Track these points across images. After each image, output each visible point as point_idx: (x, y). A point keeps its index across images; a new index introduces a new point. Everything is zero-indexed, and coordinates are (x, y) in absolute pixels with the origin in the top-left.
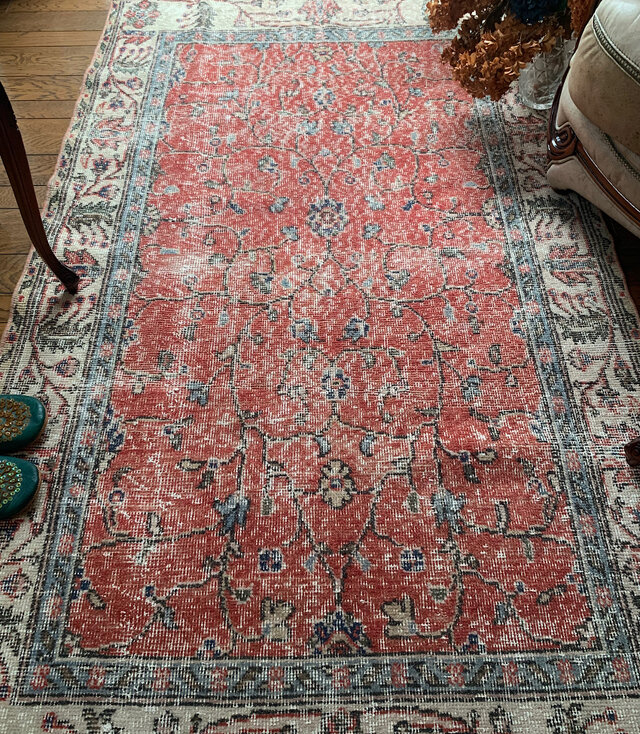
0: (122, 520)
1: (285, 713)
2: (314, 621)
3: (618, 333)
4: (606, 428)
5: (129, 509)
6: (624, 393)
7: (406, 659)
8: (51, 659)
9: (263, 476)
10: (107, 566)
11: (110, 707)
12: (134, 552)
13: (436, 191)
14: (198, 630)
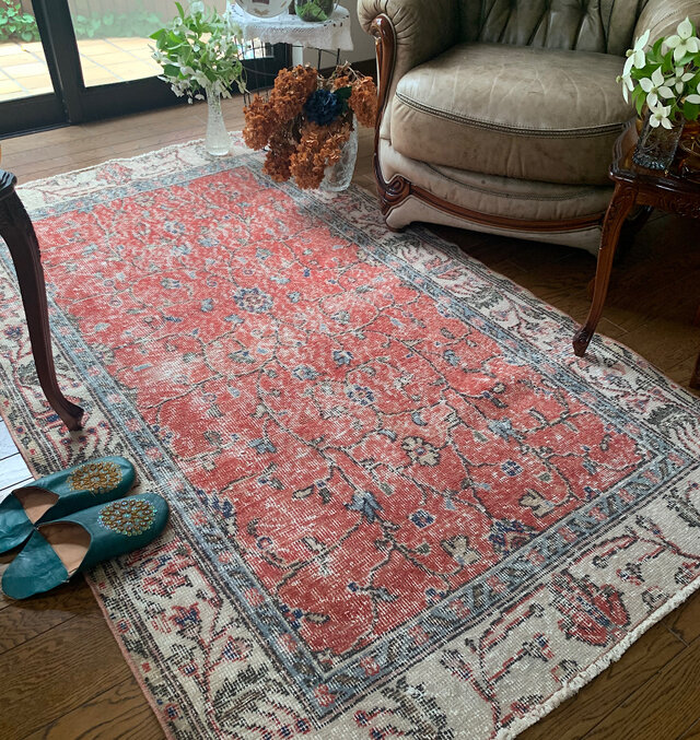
0: (286, 556)
1: (522, 600)
2: (486, 537)
3: (506, 293)
4: (549, 344)
5: (283, 545)
6: (541, 322)
7: (563, 522)
8: (320, 678)
9: (365, 473)
10: (303, 591)
11: (399, 677)
12: (316, 570)
13: (318, 258)
14: (413, 590)
